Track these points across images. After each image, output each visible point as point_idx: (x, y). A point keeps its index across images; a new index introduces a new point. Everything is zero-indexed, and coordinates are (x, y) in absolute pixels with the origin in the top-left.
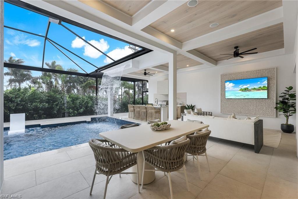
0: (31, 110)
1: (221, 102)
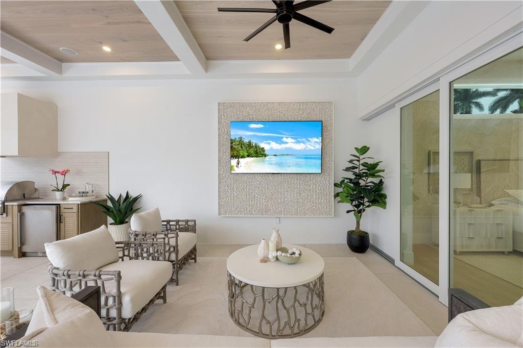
1: (219, 183)
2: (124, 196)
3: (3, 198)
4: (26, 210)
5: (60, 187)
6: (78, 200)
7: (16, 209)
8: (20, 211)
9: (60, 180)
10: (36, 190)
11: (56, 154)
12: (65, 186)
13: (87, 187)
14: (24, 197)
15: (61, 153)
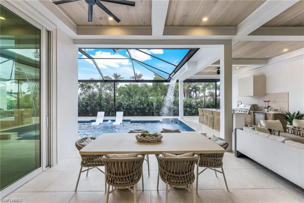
0: (133, 109)
2: (297, 113)
3: (249, 110)
5: (267, 107)
6: (273, 112)
8: (254, 114)
9: (267, 104)
10: (258, 107)
11: (265, 94)
12: (269, 107)
13: (278, 108)
14: (255, 110)
15: (268, 94)
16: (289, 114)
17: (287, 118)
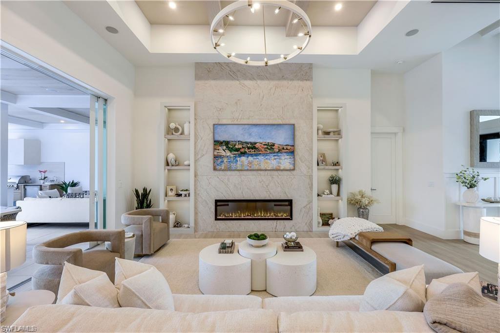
2: (71, 182)
3: (17, 183)
4: (26, 187)
5: (43, 178)
6: (50, 183)
7: (23, 187)
8: (24, 188)
9: (43, 175)
10: (30, 179)
11: (40, 163)
12: (45, 178)
13: (55, 179)
14: (26, 183)
15: (42, 163)
16: (65, 184)
17: (63, 187)
